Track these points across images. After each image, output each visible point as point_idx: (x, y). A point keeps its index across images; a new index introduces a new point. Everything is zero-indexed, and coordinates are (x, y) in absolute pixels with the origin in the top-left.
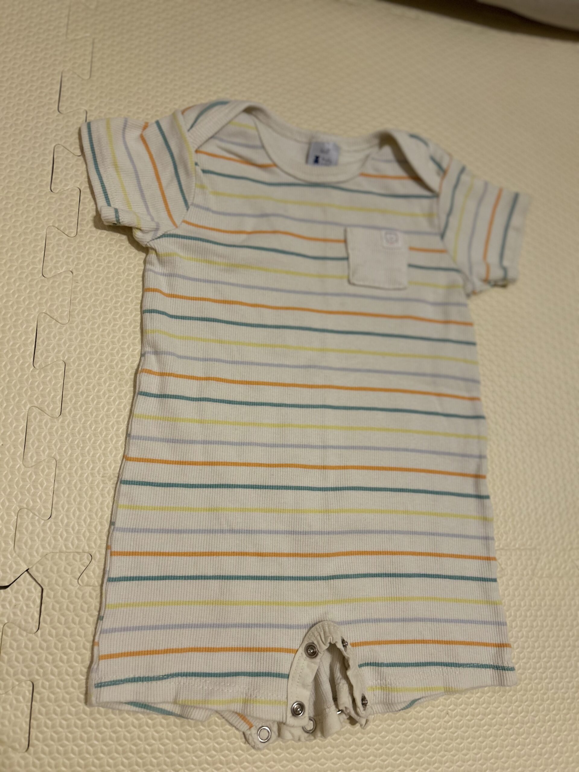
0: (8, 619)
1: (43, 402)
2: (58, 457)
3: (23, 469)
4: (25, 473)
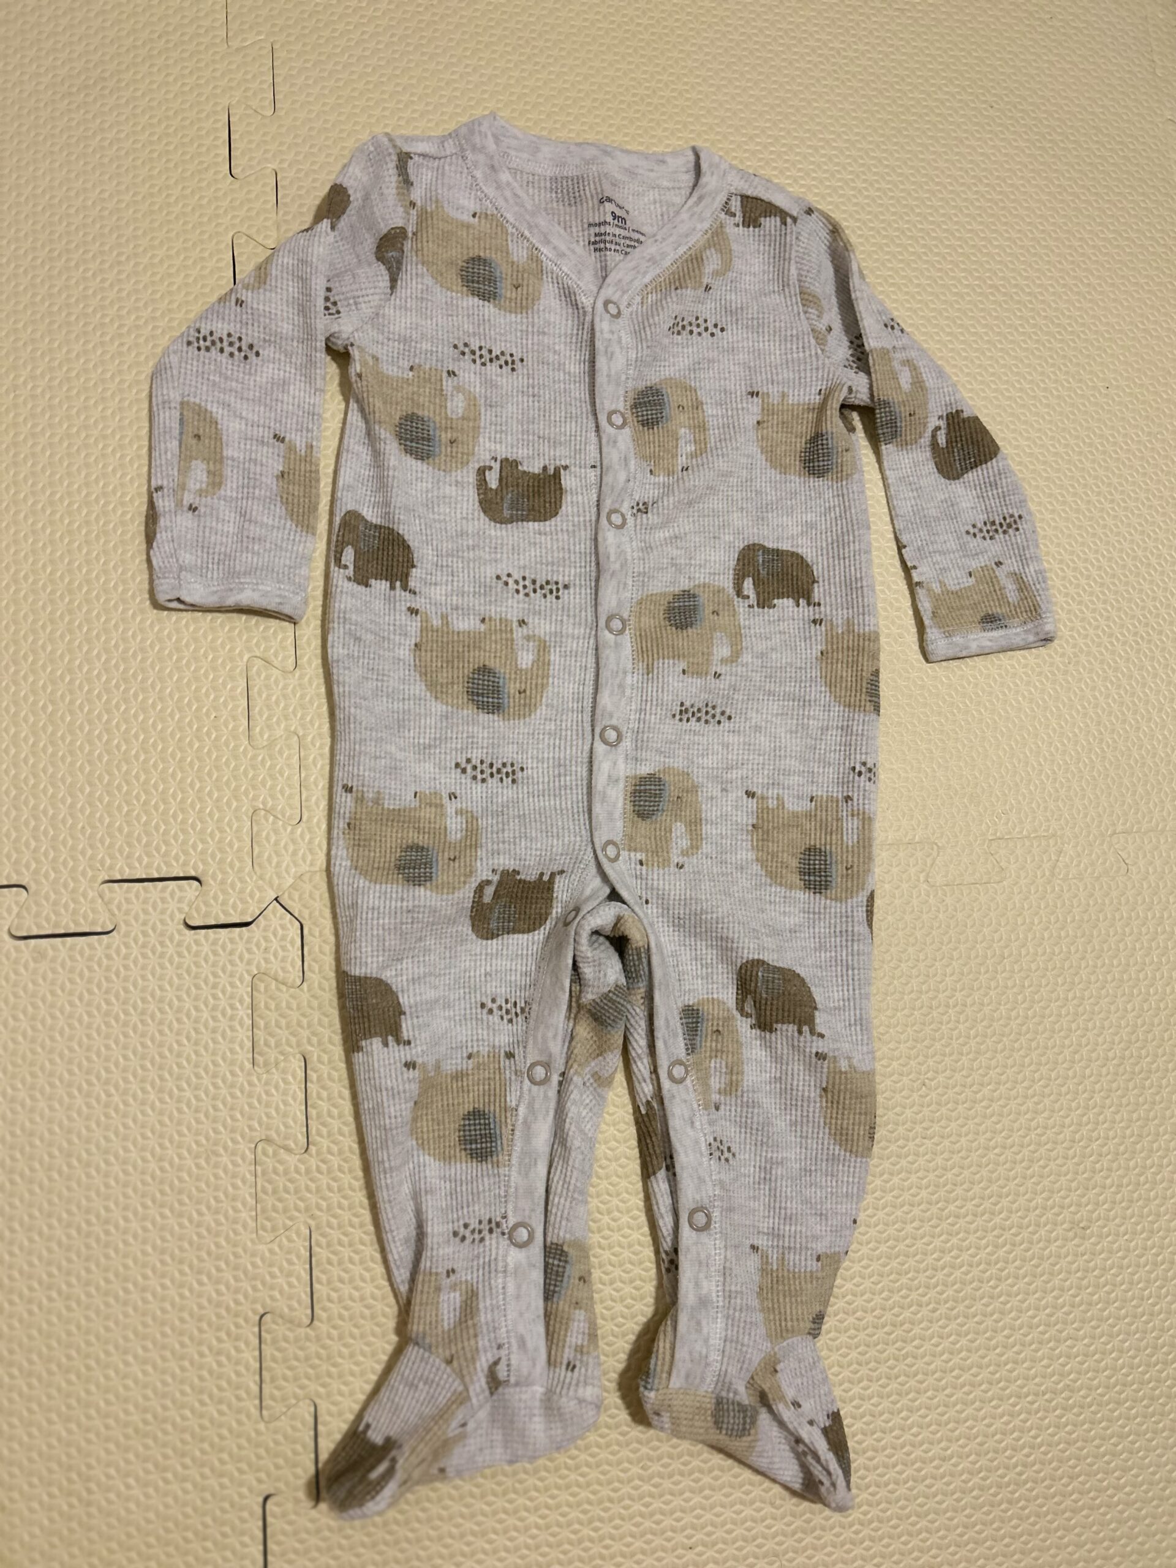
0: (258, 967)
1: (267, 649)
2: (301, 733)
3: (251, 752)
4: (254, 757)
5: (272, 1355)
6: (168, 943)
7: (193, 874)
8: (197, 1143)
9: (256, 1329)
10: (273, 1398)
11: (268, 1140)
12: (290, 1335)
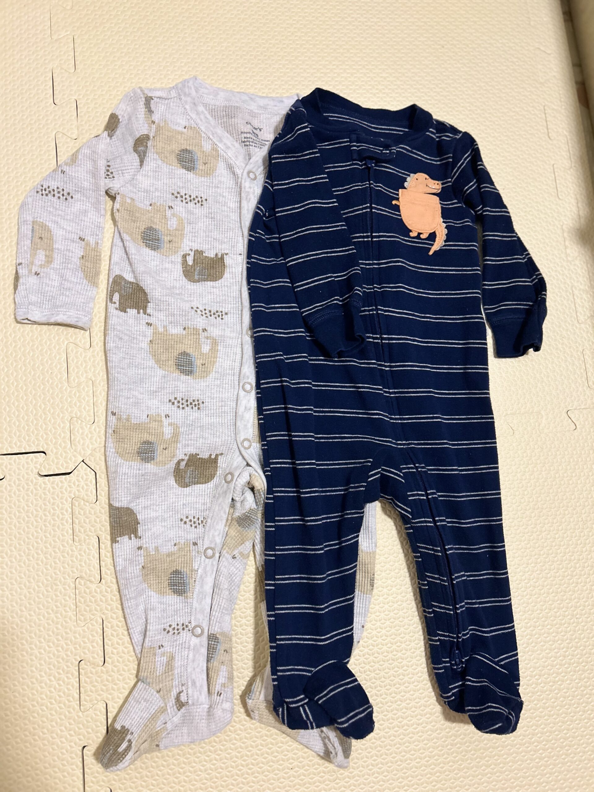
0: (74, 494)
1: (76, 339)
2: (93, 379)
3: (69, 389)
4: (71, 392)
5: (85, 680)
6: (30, 484)
7: (42, 450)
8: (47, 580)
9: (77, 668)
10: (86, 701)
11: (81, 577)
12: (94, 670)
